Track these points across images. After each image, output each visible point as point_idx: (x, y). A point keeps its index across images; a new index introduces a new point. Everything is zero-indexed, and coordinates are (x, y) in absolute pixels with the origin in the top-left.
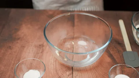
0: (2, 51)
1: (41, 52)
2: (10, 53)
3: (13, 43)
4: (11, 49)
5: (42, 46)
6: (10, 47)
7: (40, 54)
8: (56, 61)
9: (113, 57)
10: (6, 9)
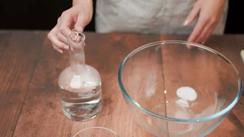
0: (38, 112)
1: (109, 114)
2: (52, 116)
3: (55, 96)
4: (54, 108)
5: (108, 101)
6: (51, 103)
7: (107, 116)
8: (136, 130)
9: (239, 121)
10: (37, 32)
